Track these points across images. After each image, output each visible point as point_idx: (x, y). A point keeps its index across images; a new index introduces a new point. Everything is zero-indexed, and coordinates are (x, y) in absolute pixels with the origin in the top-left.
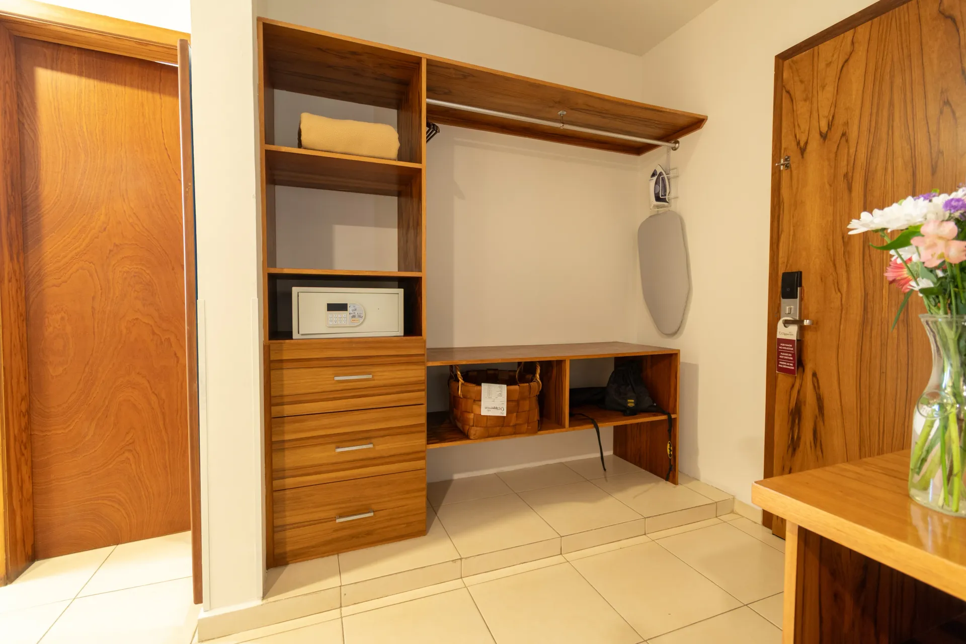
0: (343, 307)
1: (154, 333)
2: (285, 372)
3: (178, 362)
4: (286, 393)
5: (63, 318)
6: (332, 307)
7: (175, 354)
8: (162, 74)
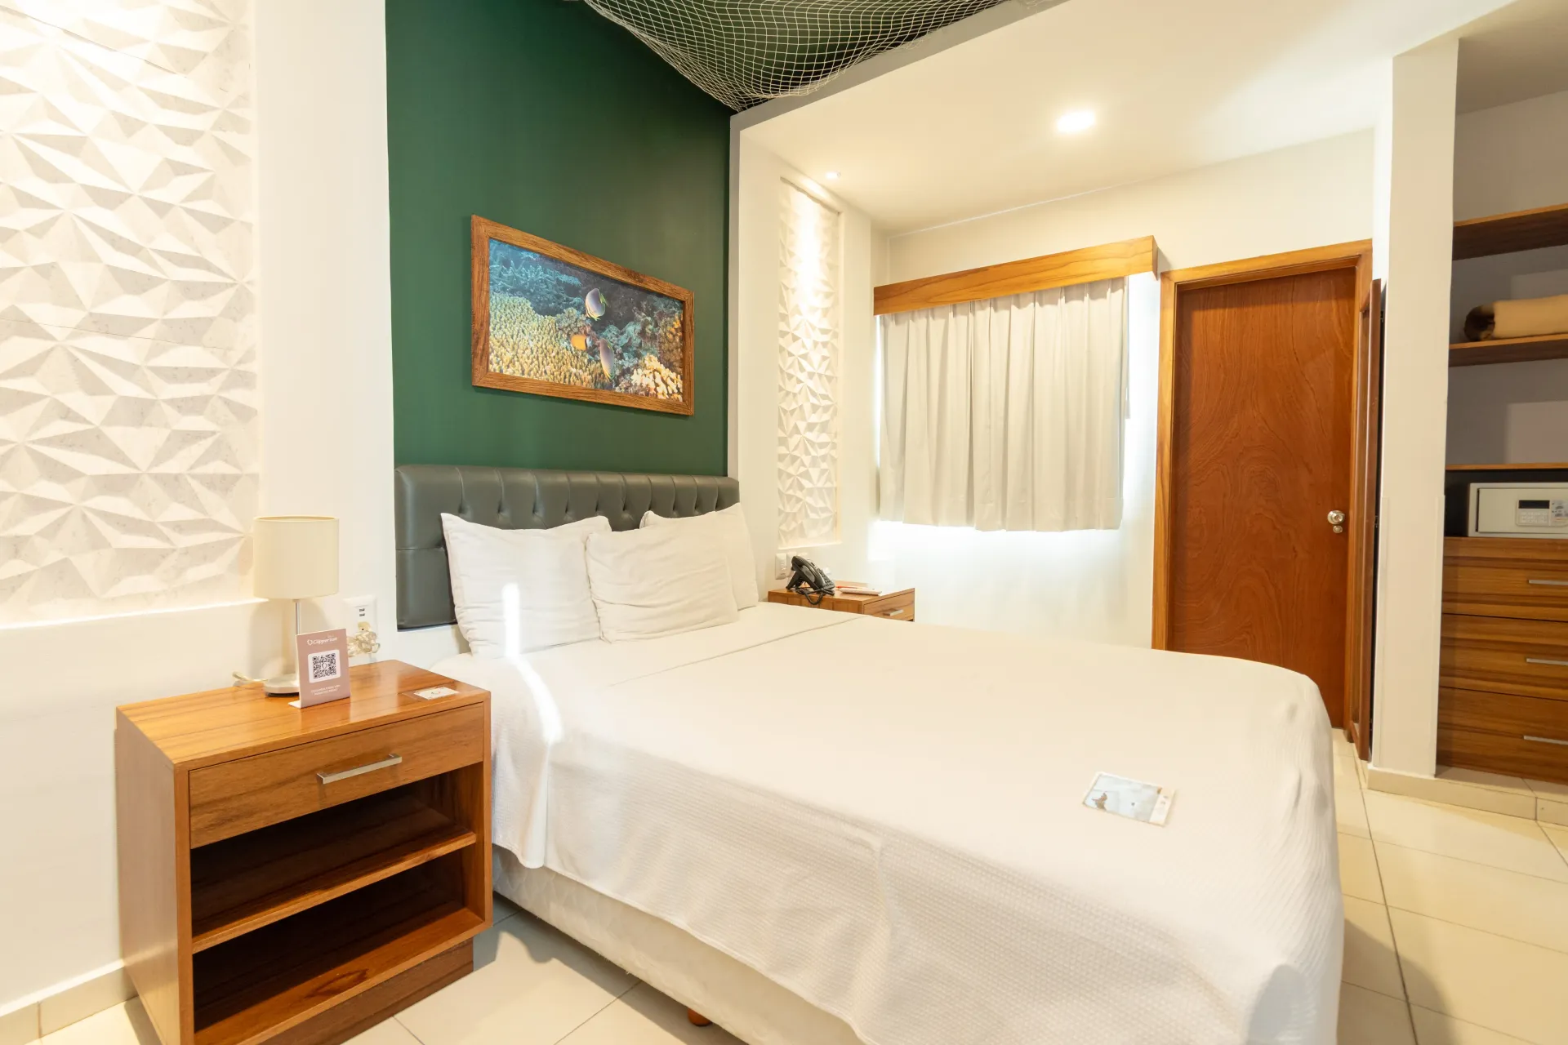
0: (1544, 504)
1: (1275, 528)
2: (1461, 569)
3: (1296, 556)
4: (1460, 590)
5: (1200, 512)
6: (1524, 504)
7: (1294, 548)
8: (1296, 284)
